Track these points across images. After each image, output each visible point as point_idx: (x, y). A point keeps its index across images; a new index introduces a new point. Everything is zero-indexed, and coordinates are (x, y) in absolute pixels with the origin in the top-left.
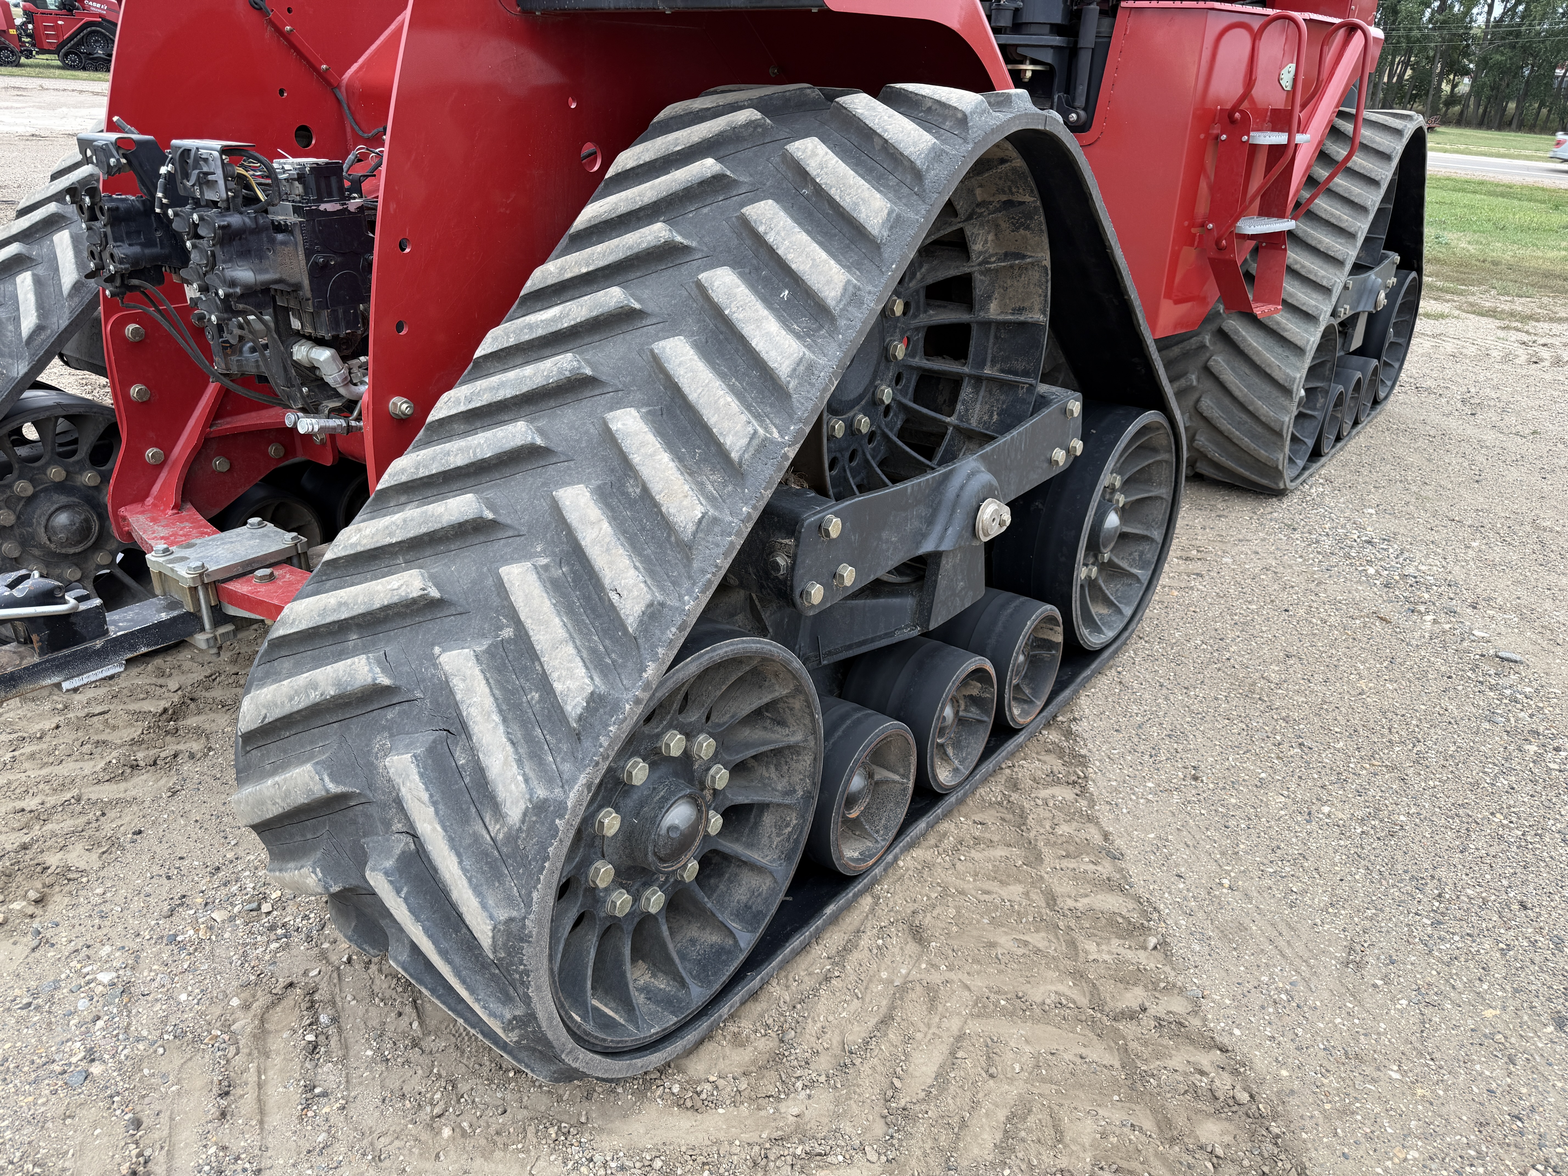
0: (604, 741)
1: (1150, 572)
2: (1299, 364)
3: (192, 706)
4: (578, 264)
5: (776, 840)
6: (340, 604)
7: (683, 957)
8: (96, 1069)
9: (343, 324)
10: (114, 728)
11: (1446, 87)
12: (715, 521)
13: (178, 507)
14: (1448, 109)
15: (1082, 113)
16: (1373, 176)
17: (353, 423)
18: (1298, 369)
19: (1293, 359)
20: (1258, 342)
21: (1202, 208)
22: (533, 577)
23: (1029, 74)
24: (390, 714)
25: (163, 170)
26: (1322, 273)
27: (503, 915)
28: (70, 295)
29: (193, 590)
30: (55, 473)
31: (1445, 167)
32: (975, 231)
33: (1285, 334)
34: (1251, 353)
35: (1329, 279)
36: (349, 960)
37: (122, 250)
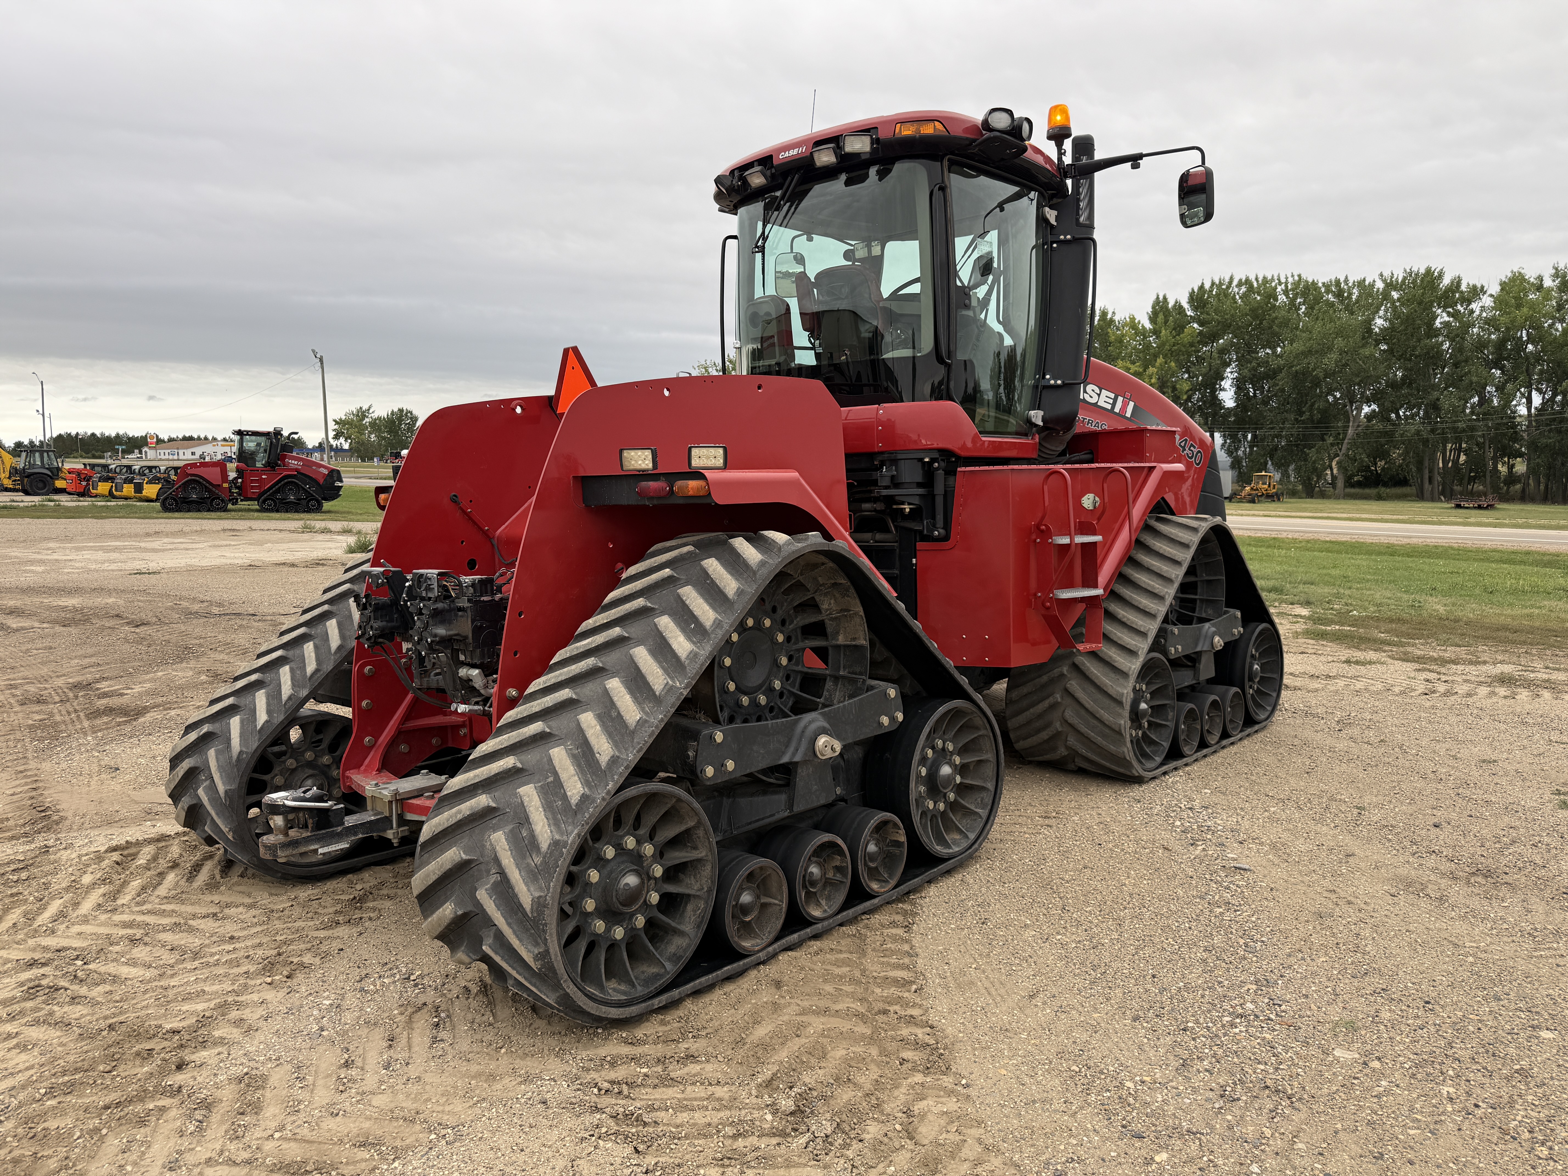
0: (587, 815)
1: (987, 811)
2: (1126, 684)
3: (371, 896)
4: (603, 619)
5: (693, 918)
6: (475, 776)
7: (636, 978)
8: (325, 1033)
9: (486, 656)
10: (325, 907)
11: (1502, 469)
12: (646, 721)
13: (379, 770)
14: (1508, 488)
15: (942, 531)
16: (1176, 558)
17: (486, 708)
18: (1125, 687)
19: (1122, 681)
20: (1098, 671)
21: (1033, 584)
22: (564, 752)
23: (907, 510)
24: (494, 821)
25: (407, 584)
26: (1141, 623)
27: (537, 894)
28: (336, 653)
29: (390, 802)
30: (309, 755)
31: (1492, 541)
32: (822, 598)
33: (1116, 664)
34: (1093, 678)
35: (1145, 627)
36: (458, 997)
37: (376, 624)
